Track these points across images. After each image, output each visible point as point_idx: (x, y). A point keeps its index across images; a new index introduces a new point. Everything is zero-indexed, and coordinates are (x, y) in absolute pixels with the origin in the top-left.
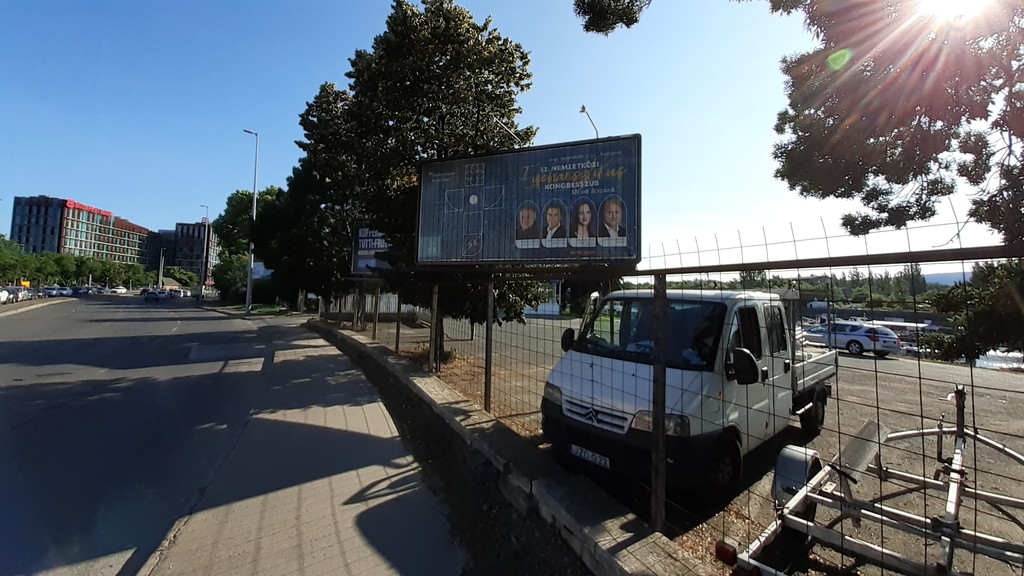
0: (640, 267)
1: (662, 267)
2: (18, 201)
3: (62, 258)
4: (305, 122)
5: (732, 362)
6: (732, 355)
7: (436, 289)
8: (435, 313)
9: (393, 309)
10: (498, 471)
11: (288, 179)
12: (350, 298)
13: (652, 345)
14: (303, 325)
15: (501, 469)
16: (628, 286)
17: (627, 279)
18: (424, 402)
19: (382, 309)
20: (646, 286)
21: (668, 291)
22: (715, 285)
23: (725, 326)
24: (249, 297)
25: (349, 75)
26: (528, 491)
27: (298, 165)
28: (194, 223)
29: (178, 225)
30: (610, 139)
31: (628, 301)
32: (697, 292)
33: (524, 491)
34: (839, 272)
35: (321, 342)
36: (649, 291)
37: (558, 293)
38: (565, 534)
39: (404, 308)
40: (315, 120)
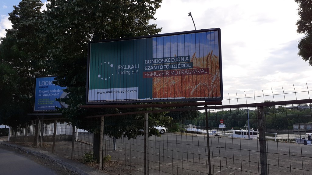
4: (12, 18)
7: (103, 119)
30: (203, 31)
40: (19, 16)
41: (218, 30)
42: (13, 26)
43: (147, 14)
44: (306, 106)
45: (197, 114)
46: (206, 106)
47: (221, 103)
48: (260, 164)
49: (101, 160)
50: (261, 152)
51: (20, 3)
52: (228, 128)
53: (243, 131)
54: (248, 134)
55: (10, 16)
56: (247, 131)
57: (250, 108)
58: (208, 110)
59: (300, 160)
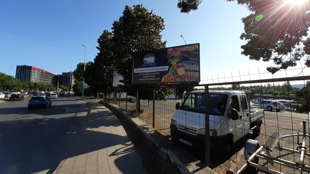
0: (200, 83)
1: (207, 83)
2: (18, 67)
3: (30, 83)
5: (230, 113)
6: (230, 111)
7: (138, 91)
8: (137, 98)
9: (125, 97)
10: (157, 147)
11: (94, 59)
12: (112, 94)
13: (205, 107)
14: (98, 102)
15: (158, 146)
16: (196, 89)
17: (196, 87)
18: (135, 125)
19: (122, 97)
20: (202, 89)
21: (209, 91)
22: (224, 89)
23: (227, 102)
24: (83, 94)
25: (112, 28)
26: (166, 153)
27: (97, 55)
28: (67, 72)
29: (63, 73)
30: (190, 45)
31: (196, 94)
32: (218, 91)
33: (165, 153)
34: (264, 84)
35: (104, 107)
36: (203, 91)
37: (175, 92)
38: (178, 167)
39: (128, 97)
40: (102, 40)
41: (198, 44)
42: (99, 45)
51: (103, 34)
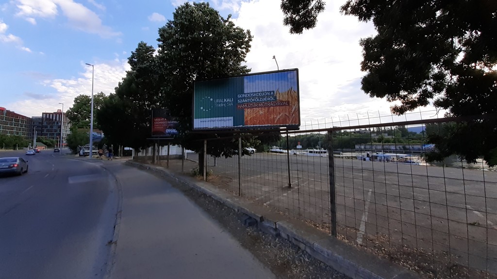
4: (131, 62)
7: (206, 142)
29: (43, 113)
30: (284, 71)
33: (272, 228)
40: (136, 60)
41: (297, 70)
42: (131, 68)
43: (239, 58)
44: (366, 130)
45: (279, 138)
46: (287, 131)
47: (299, 129)
48: (329, 176)
49: (205, 174)
50: (330, 166)
51: (137, 49)
52: (304, 148)
53: (315, 150)
54: (319, 153)
55: (128, 60)
56: (318, 150)
57: (321, 133)
58: (289, 134)
59: (360, 173)
